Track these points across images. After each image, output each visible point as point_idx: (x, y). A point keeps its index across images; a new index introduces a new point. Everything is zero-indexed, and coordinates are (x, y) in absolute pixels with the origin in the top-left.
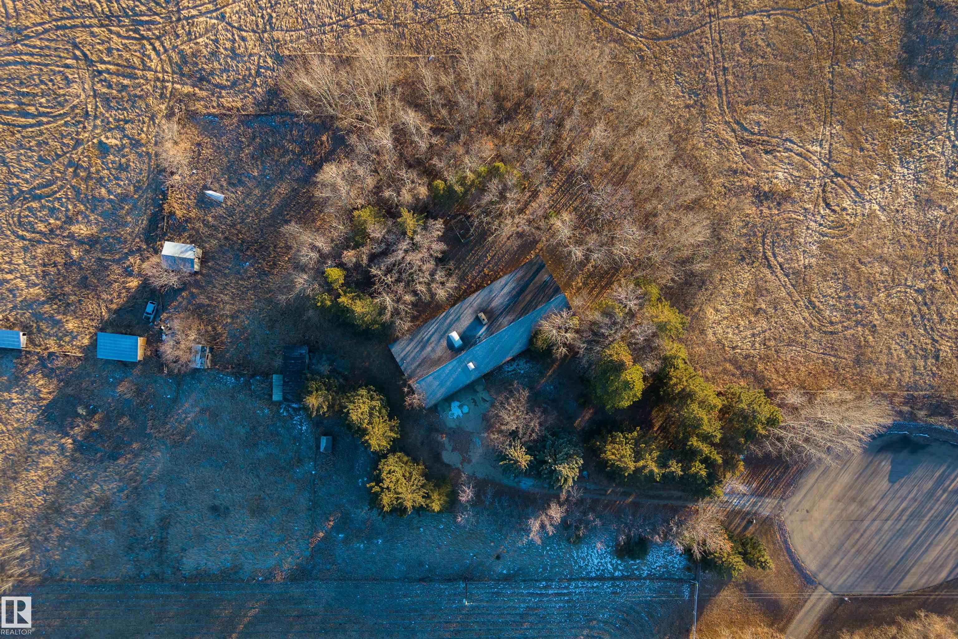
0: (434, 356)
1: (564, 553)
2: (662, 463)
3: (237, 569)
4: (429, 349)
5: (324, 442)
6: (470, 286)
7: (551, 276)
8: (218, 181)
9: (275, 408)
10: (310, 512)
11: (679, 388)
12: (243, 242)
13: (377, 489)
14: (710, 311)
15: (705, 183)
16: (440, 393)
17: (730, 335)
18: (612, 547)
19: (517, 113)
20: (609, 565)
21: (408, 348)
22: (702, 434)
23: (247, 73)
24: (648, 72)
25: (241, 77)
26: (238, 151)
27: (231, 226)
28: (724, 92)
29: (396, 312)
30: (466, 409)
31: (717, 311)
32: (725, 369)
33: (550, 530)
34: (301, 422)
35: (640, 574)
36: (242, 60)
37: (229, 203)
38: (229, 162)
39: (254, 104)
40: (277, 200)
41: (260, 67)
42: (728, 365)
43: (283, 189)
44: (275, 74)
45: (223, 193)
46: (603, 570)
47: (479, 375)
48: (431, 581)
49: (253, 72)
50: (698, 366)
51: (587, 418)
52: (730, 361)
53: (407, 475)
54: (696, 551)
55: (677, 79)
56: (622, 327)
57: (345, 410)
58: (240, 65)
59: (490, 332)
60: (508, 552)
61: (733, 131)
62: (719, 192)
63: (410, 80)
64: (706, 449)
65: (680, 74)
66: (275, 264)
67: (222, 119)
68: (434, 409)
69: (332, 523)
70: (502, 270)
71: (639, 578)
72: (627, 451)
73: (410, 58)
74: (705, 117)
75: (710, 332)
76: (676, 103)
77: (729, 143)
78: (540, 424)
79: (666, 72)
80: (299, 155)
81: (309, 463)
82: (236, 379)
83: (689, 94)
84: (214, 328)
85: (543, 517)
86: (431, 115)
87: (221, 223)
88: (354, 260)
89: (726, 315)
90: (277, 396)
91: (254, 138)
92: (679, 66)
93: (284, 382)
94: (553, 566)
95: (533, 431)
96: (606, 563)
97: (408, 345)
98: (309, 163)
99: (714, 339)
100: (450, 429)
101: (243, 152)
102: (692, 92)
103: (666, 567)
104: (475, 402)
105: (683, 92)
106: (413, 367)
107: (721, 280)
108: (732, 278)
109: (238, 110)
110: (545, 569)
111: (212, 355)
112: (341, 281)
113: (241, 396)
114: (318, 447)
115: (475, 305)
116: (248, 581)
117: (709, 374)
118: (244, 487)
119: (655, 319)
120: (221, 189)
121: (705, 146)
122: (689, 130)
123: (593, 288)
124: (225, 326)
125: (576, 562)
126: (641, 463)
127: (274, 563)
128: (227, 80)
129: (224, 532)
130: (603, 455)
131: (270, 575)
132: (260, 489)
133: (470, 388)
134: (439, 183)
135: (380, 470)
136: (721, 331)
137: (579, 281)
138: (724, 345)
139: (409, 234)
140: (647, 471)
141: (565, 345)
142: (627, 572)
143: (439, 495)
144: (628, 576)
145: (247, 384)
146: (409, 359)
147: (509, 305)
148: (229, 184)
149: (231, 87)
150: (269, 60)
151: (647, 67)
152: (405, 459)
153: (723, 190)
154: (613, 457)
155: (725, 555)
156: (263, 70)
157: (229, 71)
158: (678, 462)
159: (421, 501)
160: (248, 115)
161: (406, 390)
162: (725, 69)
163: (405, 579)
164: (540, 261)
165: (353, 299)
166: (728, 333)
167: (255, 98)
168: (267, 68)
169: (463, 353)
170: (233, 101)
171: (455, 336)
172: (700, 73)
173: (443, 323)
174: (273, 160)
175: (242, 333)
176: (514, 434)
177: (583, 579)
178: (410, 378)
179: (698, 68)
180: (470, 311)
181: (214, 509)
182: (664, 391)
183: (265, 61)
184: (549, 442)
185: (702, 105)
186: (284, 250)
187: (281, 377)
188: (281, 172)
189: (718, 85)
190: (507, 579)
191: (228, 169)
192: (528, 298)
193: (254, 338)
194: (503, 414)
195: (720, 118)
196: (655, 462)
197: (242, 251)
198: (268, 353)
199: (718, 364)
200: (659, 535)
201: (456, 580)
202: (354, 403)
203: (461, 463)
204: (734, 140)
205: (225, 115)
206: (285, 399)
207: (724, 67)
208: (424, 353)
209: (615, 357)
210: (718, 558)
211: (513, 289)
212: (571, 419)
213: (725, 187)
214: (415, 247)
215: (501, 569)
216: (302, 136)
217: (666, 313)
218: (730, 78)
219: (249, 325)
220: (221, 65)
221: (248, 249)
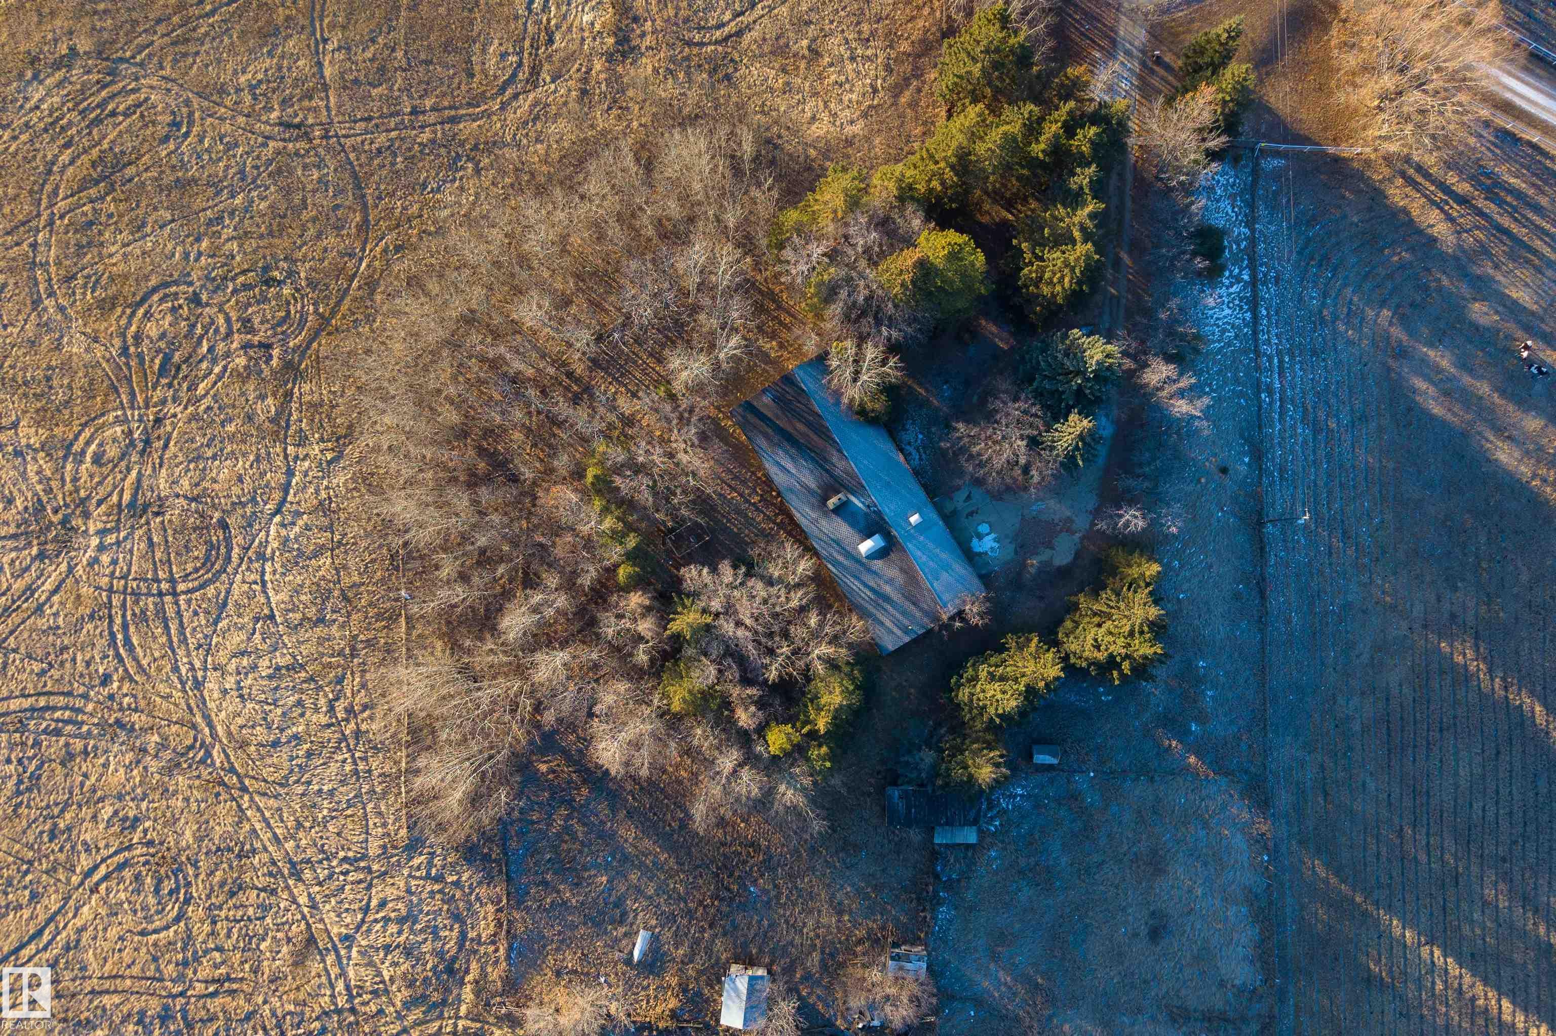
0: (900, 579)
1: (1214, 363)
2: (1074, 200)
3: (1251, 897)
4: (888, 589)
5: (1042, 758)
6: (781, 526)
7: (764, 391)
8: (617, 940)
9: (989, 840)
10: (1157, 778)
11: (949, 174)
12: (717, 897)
13: (1126, 666)
14: (819, 130)
15: (606, 139)
16: (960, 569)
17: (854, 97)
18: (1203, 285)
19: (496, 452)
20: (1232, 290)
21: (888, 623)
22: (1024, 135)
23: (438, 896)
24: (421, 239)
25: (446, 907)
26: (567, 908)
27: (692, 918)
28: (453, 113)
29: (834, 640)
30: (984, 528)
31: (814, 118)
32: (910, 105)
33: (1187, 381)
34: (1010, 796)
35: (1245, 239)
36: (418, 904)
37: (654, 922)
38: (585, 924)
39: (488, 884)
40: (647, 843)
41: (428, 877)
42: (903, 100)
43: (628, 833)
44: (439, 851)
45: (637, 933)
46: (1241, 300)
47: (930, 506)
48: (1264, 580)
49: (436, 887)
50: (906, 149)
51: (994, 329)
52: (896, 96)
53: (1096, 620)
54: (1215, 143)
55: (432, 191)
56: (854, 269)
57: (998, 721)
58: (426, 909)
59: (858, 489)
60: (1215, 455)
61: (516, 96)
62: (619, 118)
63: (444, 629)
64: (1052, 129)
65: (424, 186)
66: (752, 845)
67: (515, 937)
68: (986, 579)
69: (1174, 743)
70: (753, 473)
71: (1253, 241)
72: (1055, 257)
73: (408, 628)
74: (495, 143)
75: (849, 130)
76: (471, 191)
77: (536, 103)
78: (1016, 399)
79: (421, 209)
80: (574, 809)
81: (1076, 782)
82: (941, 905)
83: (457, 170)
84: (860, 942)
85: (1164, 393)
86: (502, 594)
87: (686, 935)
88: (753, 709)
89: (821, 104)
90: (970, 836)
91: (545, 883)
92: (411, 188)
93: (947, 824)
94: (1237, 381)
95: (1025, 412)
96: (1229, 295)
97: (882, 624)
98: (585, 791)
99: (861, 124)
100: (1016, 552)
101: (569, 900)
102: (453, 165)
103: (1232, 197)
104: (971, 514)
105: (454, 180)
106: (918, 614)
107: (762, 112)
108: (757, 94)
109: (500, 910)
110: (1241, 395)
111: (905, 943)
112: (788, 728)
113: (969, 895)
114: (1051, 767)
115: (814, 515)
116: (1269, 878)
117: (918, 131)
118: (1117, 887)
119: (840, 214)
120: (631, 935)
121: (542, 142)
122: (517, 170)
123: (781, 323)
124: (856, 924)
125: (1229, 344)
126: (1077, 234)
127: (1239, 836)
128: (451, 930)
129: (1192, 918)
130: (1060, 300)
131: (1260, 842)
132: (1121, 861)
133: (950, 519)
134: (623, 573)
135: (1089, 665)
136: (847, 112)
137: (769, 346)
138: (870, 107)
139: (709, 620)
140: (1089, 224)
141: (884, 363)
142: (1242, 260)
143: (1130, 566)
144: (1249, 259)
145: (950, 886)
146: (906, 622)
147: (813, 459)
148: (621, 922)
149: (463, 923)
150: (416, 862)
151: (414, 240)
152: (1068, 624)
153: (614, 112)
154: (1067, 280)
155: (1220, 96)
156: (434, 871)
157: (436, 927)
158: (1074, 175)
159: (1142, 595)
160: (508, 895)
161: (958, 624)
162: (414, 112)
163: (1262, 621)
164: (740, 410)
165: (819, 709)
166: (850, 101)
167: (480, 883)
168: (430, 864)
169: (894, 533)
170: (485, 918)
171: (866, 547)
172: (421, 152)
173: (845, 568)
174: (581, 852)
175: (867, 897)
176: (1034, 443)
177: (1255, 333)
178: (936, 618)
179: (413, 157)
180: (824, 523)
181: (1155, 934)
182: (951, 200)
183: (418, 868)
184: (1047, 385)
185: (476, 147)
186: (729, 829)
187: (938, 829)
188: (600, 837)
189: (442, 123)
190: (1258, 455)
191: (597, 925)
192: (800, 427)
193: (872, 875)
194: (999, 462)
195: (495, 118)
196: (1074, 210)
197: (732, 899)
198: (898, 853)
199: (902, 116)
200: (1192, 203)
201: (1261, 541)
202: (985, 707)
203: (1073, 533)
204: (531, 96)
205: (508, 932)
206: (975, 822)
207: (411, 113)
208: (895, 596)
209: (907, 277)
210: (1223, 108)
211: (786, 452)
212: (997, 355)
213: (610, 108)
214: (729, 610)
215: (1242, 466)
216: (540, 804)
217: (827, 197)
218: (428, 103)
219: (853, 885)
220: (426, 940)
221: (728, 889)
